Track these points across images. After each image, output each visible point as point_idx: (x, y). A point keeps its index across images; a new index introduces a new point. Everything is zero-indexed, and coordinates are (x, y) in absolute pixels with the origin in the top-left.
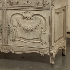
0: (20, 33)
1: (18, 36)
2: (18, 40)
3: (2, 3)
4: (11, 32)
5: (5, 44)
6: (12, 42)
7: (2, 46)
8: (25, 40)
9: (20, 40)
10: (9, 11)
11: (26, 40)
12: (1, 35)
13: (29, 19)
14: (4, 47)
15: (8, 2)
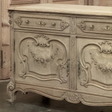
0: (95, 74)
1: (93, 78)
2: (92, 84)
3: (69, 27)
4: (81, 72)
5: (73, 90)
6: (83, 88)
7: (69, 92)
8: (102, 85)
9: (94, 85)
10: (79, 40)
11: (104, 85)
12: (67, 76)
13: (109, 53)
14: (72, 94)
15: (78, 26)
